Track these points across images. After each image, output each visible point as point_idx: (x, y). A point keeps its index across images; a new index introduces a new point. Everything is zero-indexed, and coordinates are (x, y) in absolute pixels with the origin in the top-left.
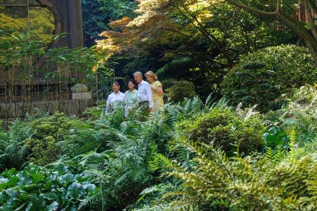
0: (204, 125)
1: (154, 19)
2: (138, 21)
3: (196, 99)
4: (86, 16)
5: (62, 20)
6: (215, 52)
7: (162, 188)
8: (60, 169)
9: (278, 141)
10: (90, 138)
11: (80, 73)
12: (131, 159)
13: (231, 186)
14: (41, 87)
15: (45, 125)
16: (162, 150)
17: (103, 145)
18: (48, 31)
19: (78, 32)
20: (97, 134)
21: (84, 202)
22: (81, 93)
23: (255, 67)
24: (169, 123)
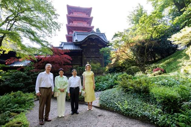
1: (114, 63)
2: (112, 63)
3: (121, 73)
4: (105, 64)
5: (101, 64)
6: (123, 68)
7: (117, 86)
8: (101, 84)
11: (104, 71)
12: (111, 82)
14: (98, 73)
15: (99, 77)
16: (116, 80)
17: (107, 80)
18: (99, 66)
20: (106, 78)
21: (104, 88)
22: (104, 74)
23: (130, 69)
24: (117, 76)
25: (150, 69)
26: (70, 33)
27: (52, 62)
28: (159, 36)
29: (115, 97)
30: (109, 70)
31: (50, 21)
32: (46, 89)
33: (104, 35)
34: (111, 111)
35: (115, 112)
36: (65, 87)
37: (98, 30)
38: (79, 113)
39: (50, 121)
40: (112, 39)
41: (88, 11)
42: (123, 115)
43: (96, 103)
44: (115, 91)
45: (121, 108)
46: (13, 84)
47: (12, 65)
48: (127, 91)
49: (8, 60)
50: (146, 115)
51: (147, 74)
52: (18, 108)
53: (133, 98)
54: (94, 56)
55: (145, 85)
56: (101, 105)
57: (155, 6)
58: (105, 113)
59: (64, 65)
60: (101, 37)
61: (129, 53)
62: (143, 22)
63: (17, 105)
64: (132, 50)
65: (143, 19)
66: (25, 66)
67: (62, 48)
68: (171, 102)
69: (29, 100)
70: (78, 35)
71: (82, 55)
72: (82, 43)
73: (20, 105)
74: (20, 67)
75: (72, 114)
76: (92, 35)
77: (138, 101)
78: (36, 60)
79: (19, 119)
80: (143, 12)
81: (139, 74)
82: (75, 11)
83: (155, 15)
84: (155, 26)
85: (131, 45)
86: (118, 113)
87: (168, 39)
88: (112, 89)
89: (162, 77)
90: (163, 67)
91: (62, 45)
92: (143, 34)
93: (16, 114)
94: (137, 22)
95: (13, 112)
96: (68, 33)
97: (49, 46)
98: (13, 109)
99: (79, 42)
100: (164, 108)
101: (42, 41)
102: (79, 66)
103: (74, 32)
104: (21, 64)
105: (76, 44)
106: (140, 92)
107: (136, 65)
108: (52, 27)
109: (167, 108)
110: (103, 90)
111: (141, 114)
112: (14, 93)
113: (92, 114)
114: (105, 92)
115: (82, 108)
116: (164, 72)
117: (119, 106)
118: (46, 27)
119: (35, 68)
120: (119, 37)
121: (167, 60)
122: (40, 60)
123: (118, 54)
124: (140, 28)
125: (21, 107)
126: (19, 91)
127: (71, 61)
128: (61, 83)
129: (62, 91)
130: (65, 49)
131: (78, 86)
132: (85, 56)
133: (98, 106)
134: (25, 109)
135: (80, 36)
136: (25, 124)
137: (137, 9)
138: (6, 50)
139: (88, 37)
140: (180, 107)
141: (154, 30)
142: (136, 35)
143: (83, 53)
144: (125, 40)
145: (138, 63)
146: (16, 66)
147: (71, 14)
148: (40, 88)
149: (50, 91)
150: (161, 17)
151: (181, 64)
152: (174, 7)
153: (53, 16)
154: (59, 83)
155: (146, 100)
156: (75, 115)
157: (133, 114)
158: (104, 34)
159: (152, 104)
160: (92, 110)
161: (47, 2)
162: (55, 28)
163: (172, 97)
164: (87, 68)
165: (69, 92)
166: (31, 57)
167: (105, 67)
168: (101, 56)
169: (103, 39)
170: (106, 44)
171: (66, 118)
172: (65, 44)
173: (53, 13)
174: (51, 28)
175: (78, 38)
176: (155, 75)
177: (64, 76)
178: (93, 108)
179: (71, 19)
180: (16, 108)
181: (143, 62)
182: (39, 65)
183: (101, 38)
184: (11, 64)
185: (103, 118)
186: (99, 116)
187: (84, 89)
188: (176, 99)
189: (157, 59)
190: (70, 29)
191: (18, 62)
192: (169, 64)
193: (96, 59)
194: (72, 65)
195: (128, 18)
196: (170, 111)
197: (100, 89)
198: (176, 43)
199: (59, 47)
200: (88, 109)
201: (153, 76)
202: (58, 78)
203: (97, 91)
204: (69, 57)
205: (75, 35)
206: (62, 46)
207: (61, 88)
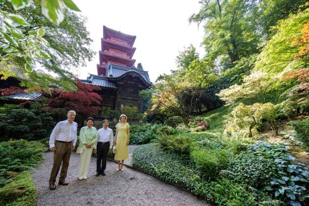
0: (163, 129)
2: (152, 110)
3: (161, 124)
4: (143, 108)
5: (139, 109)
7: (154, 140)
8: (136, 135)
9: (176, 133)
10: (142, 129)
11: (141, 118)
12: (149, 134)
13: (168, 141)
14: (134, 120)
15: (134, 126)
16: (155, 133)
17: (144, 131)
18: (136, 110)
19: (141, 111)
20: (144, 129)
21: (140, 141)
22: (141, 121)
23: (172, 119)
24: (156, 128)
25: (193, 121)
26: (104, 63)
27: (74, 100)
28: (209, 85)
29: (151, 156)
30: (148, 117)
31: (78, 45)
33: (147, 74)
34: (145, 173)
35: (150, 175)
36: (93, 142)
37: (140, 65)
38: (106, 174)
39: (67, 184)
40: (156, 81)
41: (132, 39)
42: (159, 179)
43: (129, 161)
44: (153, 148)
45: (157, 170)
46: (12, 127)
47: (11, 97)
48: (166, 149)
49: (5, 89)
50: (183, 182)
51: (189, 127)
52: (19, 165)
53: (172, 159)
54: (131, 98)
55: (185, 145)
56: (134, 165)
57: (209, 52)
58: (139, 175)
59: (91, 105)
60: (143, 76)
61: (174, 100)
62: (193, 68)
63: (19, 160)
64: (178, 97)
65: (194, 65)
66: (33, 101)
67: (90, 82)
68: (209, 169)
69: (36, 153)
70: (114, 69)
71: (115, 95)
72: (118, 80)
73: (23, 159)
74: (25, 100)
75: (97, 176)
76: (132, 72)
77: (176, 163)
78: (51, 94)
79: (22, 182)
80: (195, 55)
81: (182, 127)
82: (114, 37)
83: (207, 62)
84: (205, 75)
85: (177, 91)
86: (153, 176)
87: (216, 94)
88: (149, 144)
89: (205, 134)
90: (208, 121)
91: (90, 78)
92: (191, 81)
93: (15, 173)
94: (187, 64)
95: (11, 170)
96: (101, 63)
97: (73, 79)
98: (11, 165)
99: (114, 78)
100: (202, 174)
101: (64, 71)
102: (111, 109)
103: (109, 64)
104: (26, 97)
105: (110, 80)
106: (180, 153)
107: (179, 115)
108: (80, 53)
109: (205, 175)
110: (137, 144)
111: (178, 180)
112: (14, 142)
113: (122, 176)
114: (141, 147)
115: (110, 167)
116: (208, 128)
117: (155, 168)
118: (70, 52)
119: (48, 106)
120: (164, 81)
121: (213, 114)
122: (56, 95)
123: (160, 99)
124: (189, 74)
125: (23, 163)
126: (22, 140)
127: (101, 102)
129: (89, 147)
130: (95, 84)
131: (109, 140)
132: (119, 96)
133: (131, 166)
134: (30, 166)
135: (117, 70)
136: (31, 190)
137: (189, 50)
138: (4, 74)
139: (126, 73)
140: (218, 174)
141: (204, 78)
142: (183, 81)
143: (118, 92)
144: (170, 85)
145: (181, 113)
146: (17, 99)
147: (108, 39)
148: (57, 142)
150: (213, 67)
151: (225, 121)
152: (227, 56)
153: (83, 41)
154: (86, 137)
155: (185, 163)
156: (101, 177)
157: (169, 179)
158: (147, 72)
159: (191, 168)
160: (122, 170)
162: (83, 56)
163: (211, 164)
165: (96, 148)
166: (44, 89)
167: (143, 113)
168: (140, 99)
169: (145, 79)
170: (147, 85)
171: (89, 181)
172: (95, 77)
173: (84, 36)
174: (78, 56)
175: (113, 72)
176: (198, 131)
177: (93, 128)
178: (124, 169)
179: (106, 45)
180: (15, 164)
181: (187, 112)
182: (53, 102)
183: (142, 78)
184: (10, 95)
185: (135, 183)
186: (131, 179)
187: (115, 143)
188: (215, 167)
189: (202, 110)
190: (104, 58)
191: (22, 93)
192: (214, 119)
193: (133, 102)
194: (101, 106)
195: (177, 59)
196: (208, 179)
197: (134, 142)
198: (224, 99)
199: (85, 81)
200: (117, 170)
201: (196, 132)
202: (85, 129)
204: (99, 97)
205: (109, 68)
206: (91, 80)
207: (88, 142)
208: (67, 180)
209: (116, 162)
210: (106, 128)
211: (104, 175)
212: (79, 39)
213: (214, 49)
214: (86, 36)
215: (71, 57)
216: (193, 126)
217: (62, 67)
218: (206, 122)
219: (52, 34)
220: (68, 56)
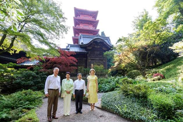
0: (124, 80)
1: (117, 66)
2: (115, 66)
3: (123, 76)
4: (108, 66)
5: (105, 66)
6: (126, 71)
7: (118, 89)
8: (103, 85)
9: (135, 83)
10: (107, 81)
11: (107, 73)
12: (113, 84)
13: (128, 88)
14: (101, 75)
15: (102, 79)
16: (118, 83)
17: (109, 82)
18: (103, 68)
21: (106, 90)
22: (107, 76)
23: (131, 73)
24: (119, 79)
25: (150, 73)
26: (77, 35)
27: (59, 63)
28: (162, 42)
29: (115, 100)
30: (112, 72)
31: (58, 24)
32: (54, 91)
33: (109, 39)
34: (111, 113)
35: (115, 114)
36: (71, 89)
37: (103, 33)
38: (83, 112)
39: (57, 118)
40: (116, 43)
41: (94, 14)
42: (122, 117)
43: (99, 104)
44: (116, 94)
46: (24, 82)
48: (127, 95)
49: (19, 59)
50: (143, 119)
51: (147, 78)
52: (29, 105)
53: (132, 102)
54: (98, 59)
55: (143, 91)
56: (102, 106)
57: (160, 13)
58: (107, 114)
59: (70, 66)
60: (106, 41)
61: (132, 57)
62: (147, 28)
63: (28, 102)
64: (136, 55)
65: (147, 25)
66: (34, 66)
67: (68, 50)
68: (166, 109)
69: (38, 98)
70: (84, 38)
71: (87, 57)
72: (87, 46)
73: (31, 102)
74: (30, 66)
75: (77, 113)
76: (97, 38)
77: (136, 105)
78: (44, 60)
79: (30, 116)
80: (148, 18)
81: (139, 78)
82: (82, 14)
83: (159, 22)
84: (158, 33)
85: (134, 50)
86: (118, 115)
87: (170, 47)
88: (113, 92)
89: (161, 83)
90: (163, 72)
91: (68, 46)
92: (146, 40)
93: (27, 110)
94: (142, 26)
95: (25, 108)
96: (75, 35)
97: (57, 48)
98: (24, 105)
99: (85, 45)
100: (159, 114)
101: (50, 43)
102: (84, 68)
103: (80, 34)
104: (31, 64)
105: (82, 47)
106: (139, 97)
107: (138, 69)
108: (59, 29)
109: (161, 114)
110: (105, 92)
111: (138, 118)
112: (25, 91)
113: (94, 114)
114: (107, 94)
115: (85, 108)
116: (163, 78)
117: (119, 109)
118: (53, 29)
119: (43, 68)
120: (122, 42)
121: (167, 66)
122: (48, 60)
123: (121, 57)
124: (143, 34)
125: (31, 104)
126: (29, 90)
127: (77, 63)
128: (67, 86)
129: (69, 93)
130: (71, 51)
131: (83, 88)
132: (89, 58)
133: (100, 107)
134: (35, 106)
135: (86, 39)
136: (36, 120)
137: (142, 14)
138: (17, 50)
139: (93, 40)
140: (174, 113)
141: (157, 36)
142: (139, 41)
143: (88, 55)
144: (128, 45)
145: (139, 67)
146: (26, 65)
147: (78, 17)
148: (49, 90)
149: (57, 93)
150: (165, 24)
151: (180, 71)
152: (179, 14)
153: (61, 20)
154: (66, 86)
155: (144, 105)
156: (79, 114)
157: (131, 117)
158: (108, 38)
159: (149, 109)
160: (94, 110)
161: (56, 5)
162: (62, 31)
163: (167, 105)
164: (91, 73)
165: (74, 94)
166: (40, 57)
167: (108, 69)
168: (105, 59)
169: (108, 43)
170: (109, 48)
171: (71, 117)
172: (71, 46)
174: (59, 31)
175: (83, 40)
176: (154, 80)
177: (70, 79)
178: (95, 109)
179: (77, 22)
180: (27, 105)
181: (144, 66)
182: (46, 65)
183: (105, 42)
184: (21, 63)
185: (104, 119)
186: (101, 116)
187: (88, 91)
188: (171, 107)
189: (157, 64)
190: (77, 31)
191: (28, 61)
192: (168, 70)
193: (100, 61)
194: (77, 66)
195: (133, 24)
196: (164, 117)
197: (102, 90)
198: (177, 51)
199: (65, 49)
200: (91, 110)
201: (153, 82)
202: (65, 80)
203: (99, 92)
204: (75, 59)
205: (81, 38)
206: (69, 48)
207: (68, 90)
208: (57, 116)
209: (90, 105)
210: (80, 80)
211: (81, 113)
212: (58, 19)
213: (166, 9)
214: (62, 16)
215: (54, 33)
216: (150, 77)
217: (49, 41)
218: (162, 73)
219: (41, 19)
220: (52, 32)
